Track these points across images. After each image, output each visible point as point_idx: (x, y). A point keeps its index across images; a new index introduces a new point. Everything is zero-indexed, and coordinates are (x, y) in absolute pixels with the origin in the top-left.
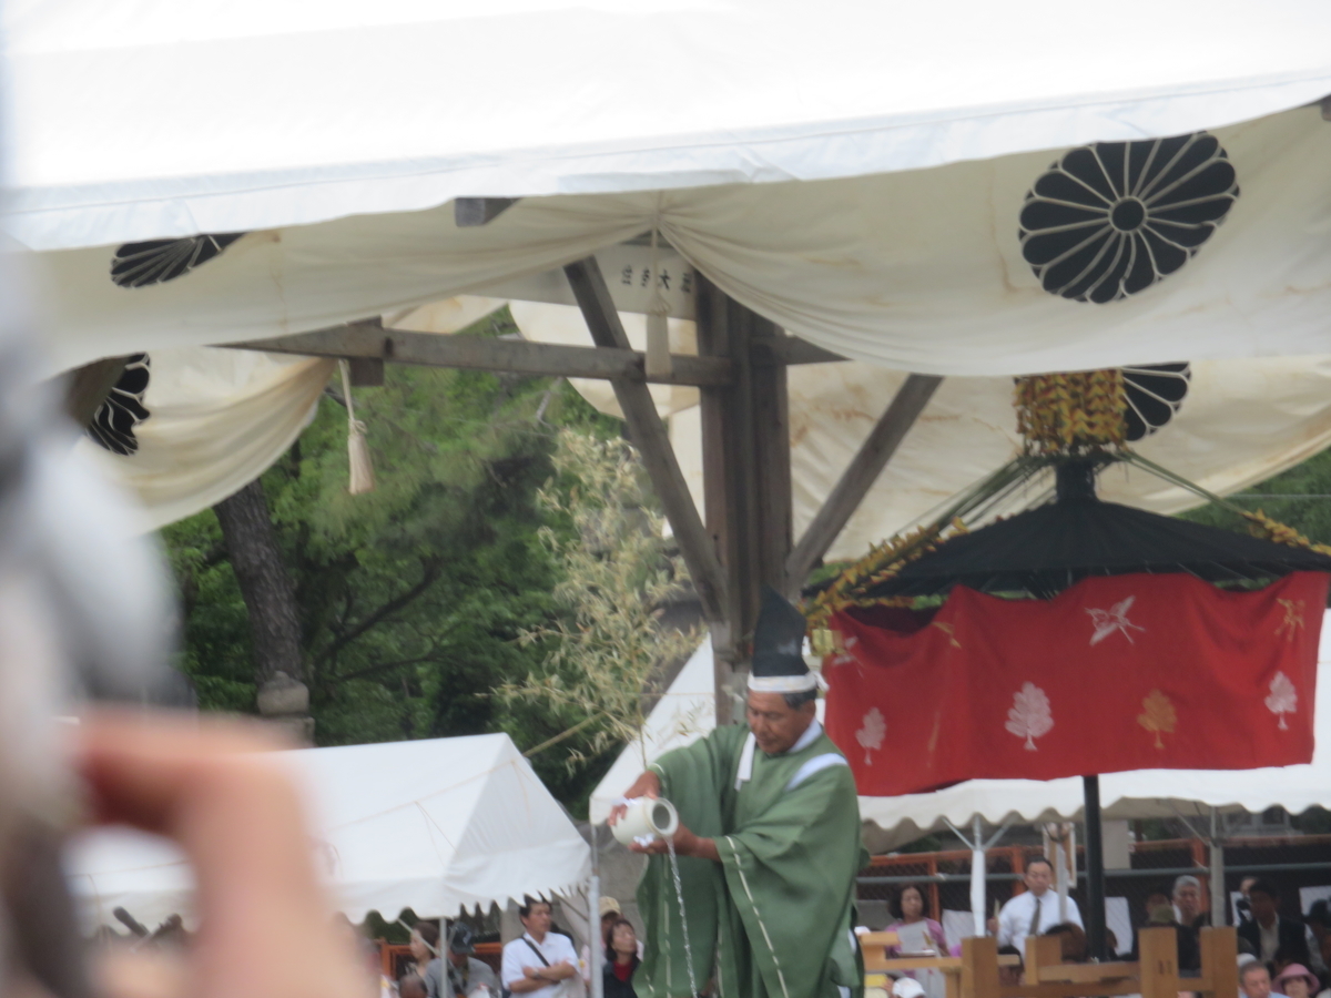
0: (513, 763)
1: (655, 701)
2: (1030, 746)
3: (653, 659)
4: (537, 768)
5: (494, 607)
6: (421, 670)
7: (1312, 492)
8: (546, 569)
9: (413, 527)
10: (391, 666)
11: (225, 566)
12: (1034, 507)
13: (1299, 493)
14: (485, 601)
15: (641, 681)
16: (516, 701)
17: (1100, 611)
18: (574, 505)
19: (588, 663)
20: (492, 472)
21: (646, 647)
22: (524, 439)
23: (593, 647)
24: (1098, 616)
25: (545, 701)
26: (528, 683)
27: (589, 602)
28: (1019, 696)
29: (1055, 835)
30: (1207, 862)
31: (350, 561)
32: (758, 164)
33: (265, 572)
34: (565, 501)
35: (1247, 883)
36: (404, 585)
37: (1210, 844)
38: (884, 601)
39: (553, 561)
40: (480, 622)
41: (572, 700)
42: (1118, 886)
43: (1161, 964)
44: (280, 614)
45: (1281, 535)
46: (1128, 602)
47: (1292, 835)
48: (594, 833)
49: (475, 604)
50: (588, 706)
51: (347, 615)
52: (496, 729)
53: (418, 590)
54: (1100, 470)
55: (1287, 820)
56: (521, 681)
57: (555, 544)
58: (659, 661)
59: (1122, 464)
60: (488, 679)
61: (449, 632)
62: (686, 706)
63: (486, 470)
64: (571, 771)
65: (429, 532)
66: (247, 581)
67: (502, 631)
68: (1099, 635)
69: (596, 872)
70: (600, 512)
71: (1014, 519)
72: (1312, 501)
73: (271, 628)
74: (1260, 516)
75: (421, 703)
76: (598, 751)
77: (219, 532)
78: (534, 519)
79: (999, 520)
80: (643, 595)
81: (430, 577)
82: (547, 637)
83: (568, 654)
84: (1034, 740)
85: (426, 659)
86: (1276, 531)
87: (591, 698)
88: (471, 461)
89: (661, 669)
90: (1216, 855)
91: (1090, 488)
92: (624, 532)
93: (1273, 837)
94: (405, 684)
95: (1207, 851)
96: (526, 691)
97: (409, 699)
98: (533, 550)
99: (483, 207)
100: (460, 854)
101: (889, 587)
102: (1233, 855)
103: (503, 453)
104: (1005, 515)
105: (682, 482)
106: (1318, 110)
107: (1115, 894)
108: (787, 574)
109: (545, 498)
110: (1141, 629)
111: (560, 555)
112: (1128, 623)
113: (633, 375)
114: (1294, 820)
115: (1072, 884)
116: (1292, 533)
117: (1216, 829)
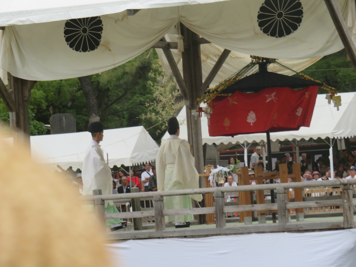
0: (144, 131)
2: (252, 124)
3: (175, 109)
4: (150, 134)
5: (140, 99)
6: (125, 112)
7: (316, 69)
8: (151, 90)
9: (121, 82)
10: (118, 112)
11: (81, 91)
12: (254, 73)
13: (313, 69)
14: (138, 97)
16: (145, 119)
17: (269, 95)
18: (157, 76)
20: (138, 69)
21: (173, 106)
22: (145, 62)
24: (268, 96)
25: (151, 118)
26: (148, 115)
27: (159, 96)
28: (249, 114)
29: (262, 145)
30: (295, 150)
31: (108, 90)
33: (90, 92)
36: (120, 94)
37: (296, 146)
38: (222, 95)
39: (152, 88)
40: (137, 102)
41: (157, 118)
42: (275, 156)
43: (284, 171)
44: (93, 101)
45: (308, 78)
46: (274, 93)
47: (314, 144)
49: (135, 98)
50: (160, 119)
51: (108, 101)
52: (141, 125)
53: (123, 95)
54: (268, 65)
55: (313, 141)
56: (146, 114)
57: (152, 84)
59: (273, 64)
60: (139, 114)
61: (130, 104)
63: (137, 69)
64: (157, 134)
65: (125, 82)
66: (86, 94)
67: (142, 104)
68: (267, 101)
70: (163, 78)
71: (250, 76)
72: (317, 71)
73: (91, 104)
74: (303, 75)
75: (125, 120)
77: (80, 84)
78: (147, 79)
79: (247, 76)
80: (172, 95)
81: (126, 93)
82: (152, 104)
84: (253, 123)
85: (125, 110)
86: (307, 78)
87: (161, 117)
88: (133, 67)
89: (176, 111)
90: (297, 148)
91: (266, 69)
92: (168, 82)
93: (310, 144)
94: (121, 116)
95: (295, 147)
97: (122, 119)
98: (148, 86)
99: (133, 11)
100: (133, 152)
101: (223, 91)
102: (301, 148)
103: (140, 65)
104: (248, 75)
105: (178, 70)
108: (201, 89)
109: (151, 74)
110: (277, 99)
111: (153, 86)
112: (274, 98)
113: (167, 47)
114: (315, 141)
115: (267, 155)
116: (310, 78)
117: (297, 142)
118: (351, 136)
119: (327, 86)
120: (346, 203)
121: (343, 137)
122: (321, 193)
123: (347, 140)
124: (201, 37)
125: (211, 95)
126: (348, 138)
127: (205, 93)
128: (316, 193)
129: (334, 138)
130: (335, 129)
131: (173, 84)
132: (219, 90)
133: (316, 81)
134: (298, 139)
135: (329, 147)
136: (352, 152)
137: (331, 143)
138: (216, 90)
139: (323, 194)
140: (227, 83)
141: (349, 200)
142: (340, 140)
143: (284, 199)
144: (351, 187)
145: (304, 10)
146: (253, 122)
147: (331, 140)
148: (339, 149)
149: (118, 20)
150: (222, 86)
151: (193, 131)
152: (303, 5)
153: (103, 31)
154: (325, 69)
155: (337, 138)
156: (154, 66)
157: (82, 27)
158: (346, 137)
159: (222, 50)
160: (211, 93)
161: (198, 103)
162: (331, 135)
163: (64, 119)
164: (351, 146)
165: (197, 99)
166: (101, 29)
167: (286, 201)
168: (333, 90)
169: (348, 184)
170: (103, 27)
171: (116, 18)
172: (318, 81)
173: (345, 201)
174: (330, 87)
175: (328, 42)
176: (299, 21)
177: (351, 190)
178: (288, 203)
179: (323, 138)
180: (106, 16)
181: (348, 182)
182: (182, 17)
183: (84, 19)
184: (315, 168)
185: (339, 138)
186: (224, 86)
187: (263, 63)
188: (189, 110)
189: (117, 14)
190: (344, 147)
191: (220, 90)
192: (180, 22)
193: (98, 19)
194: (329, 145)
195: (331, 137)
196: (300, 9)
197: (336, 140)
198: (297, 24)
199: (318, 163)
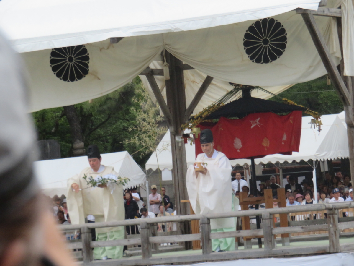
0: (128, 156)
1: (158, 143)
2: (238, 151)
3: (158, 134)
4: (134, 158)
5: (123, 124)
6: (108, 137)
7: (298, 91)
9: (105, 107)
10: (102, 137)
11: (65, 117)
12: (238, 99)
13: (296, 92)
14: (121, 123)
15: (155, 138)
16: (129, 144)
18: (140, 101)
19: (143, 136)
20: (121, 95)
21: (156, 131)
22: (128, 87)
23: (144, 132)
24: (252, 122)
25: (135, 144)
26: (131, 140)
27: (143, 123)
28: (235, 141)
29: (246, 168)
30: (279, 172)
31: (91, 115)
32: (175, 28)
33: (74, 118)
34: (138, 100)
35: (288, 176)
36: (103, 120)
37: (279, 169)
38: (206, 121)
39: (135, 115)
40: (120, 127)
41: (141, 143)
42: (259, 178)
43: (269, 197)
44: (77, 127)
45: (291, 103)
46: (259, 119)
47: (297, 166)
48: (147, 172)
49: (119, 123)
50: (144, 145)
51: (92, 125)
52: (125, 150)
53: (106, 120)
54: (252, 91)
55: (296, 163)
56: (129, 140)
58: (159, 134)
59: (256, 89)
60: (122, 140)
61: (114, 129)
62: (165, 144)
63: (120, 94)
64: (141, 158)
65: (108, 108)
66: (70, 120)
67: (125, 129)
68: (252, 127)
69: (147, 180)
70: (146, 103)
71: (233, 102)
72: (298, 93)
73: (75, 130)
74: (286, 99)
75: (108, 145)
76: (147, 154)
78: (131, 105)
79: (230, 102)
80: (155, 120)
81: (109, 117)
82: (135, 129)
83: (139, 135)
85: (109, 136)
86: (290, 103)
87: (145, 143)
88: (117, 92)
89: (159, 136)
90: (281, 171)
91: (250, 94)
92: (151, 107)
93: (293, 166)
94: (105, 140)
95: (279, 170)
96: (131, 142)
97: (106, 144)
98: (131, 112)
99: (116, 39)
101: (207, 117)
102: (284, 170)
103: (123, 91)
104: (232, 101)
105: (162, 96)
107: (258, 180)
108: (185, 115)
109: (134, 100)
110: (262, 124)
112: (259, 123)
113: (150, 74)
114: (298, 163)
115: (250, 178)
116: (293, 103)
117: (281, 165)
118: (334, 158)
119: (310, 110)
120: (331, 227)
121: (326, 160)
122: (305, 215)
123: (330, 162)
124: (184, 63)
125: (195, 121)
126: (331, 159)
127: (190, 120)
128: (300, 216)
129: (317, 160)
130: (318, 151)
131: (156, 109)
132: (203, 116)
133: (299, 106)
134: (282, 162)
135: (313, 169)
136: (335, 174)
137: (314, 165)
138: (200, 116)
139: (307, 216)
140: (211, 109)
141: (335, 225)
142: (323, 162)
143: (270, 225)
144: (336, 211)
145: (288, 36)
146: (239, 148)
147: (314, 163)
148: (322, 171)
149: (103, 48)
150: (206, 113)
151: (178, 157)
152: (287, 32)
153: (90, 61)
154: (307, 91)
155: (321, 160)
156: (137, 91)
157: (67, 56)
158: (329, 159)
159: (205, 76)
160: (195, 120)
161: (182, 129)
162: (314, 157)
163: (48, 145)
164: (334, 168)
165: (181, 126)
166: (87, 58)
167: (272, 227)
168: (316, 114)
169: (334, 209)
170: (90, 56)
171: (100, 46)
172: (302, 106)
173: (331, 226)
174: (313, 112)
175: (310, 67)
176: (284, 47)
177: (336, 214)
178: (274, 228)
179: (306, 160)
180: (90, 45)
181: (333, 207)
182: (166, 44)
183: (69, 48)
184: (298, 190)
185: (322, 160)
186: (208, 112)
187: (247, 89)
188: (173, 136)
189: (101, 43)
190: (326, 169)
191: (204, 116)
192: (165, 49)
193: (83, 48)
194: (312, 167)
195: (314, 159)
196: (284, 35)
197: (319, 162)
198: (282, 50)
199: (302, 185)
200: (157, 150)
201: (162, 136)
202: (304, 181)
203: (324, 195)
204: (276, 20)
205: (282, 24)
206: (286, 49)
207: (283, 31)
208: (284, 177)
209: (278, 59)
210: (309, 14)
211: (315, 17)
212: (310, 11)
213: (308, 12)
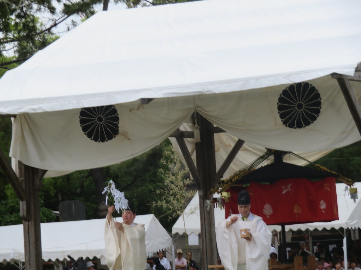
0: (155, 220)
1: (186, 207)
4: (160, 221)
6: (134, 200)
8: (161, 178)
9: (132, 169)
11: (91, 178)
12: (269, 164)
14: (147, 186)
15: (183, 202)
16: (156, 206)
17: (284, 187)
18: (169, 163)
19: (171, 198)
21: (184, 195)
22: (157, 149)
23: (172, 195)
25: (162, 206)
27: (171, 185)
28: (265, 206)
29: (275, 234)
30: (308, 239)
31: (117, 176)
32: (207, 90)
33: (100, 179)
34: (167, 162)
35: (318, 244)
38: (237, 185)
39: (163, 176)
41: (168, 206)
42: (289, 245)
43: (299, 264)
45: (324, 169)
46: (290, 185)
47: (327, 233)
48: (173, 235)
50: (171, 208)
52: (151, 213)
53: (133, 182)
54: (284, 155)
55: (326, 230)
56: (157, 202)
57: (163, 172)
58: (187, 197)
59: (289, 154)
60: (149, 201)
61: (140, 192)
62: (193, 207)
63: (148, 156)
64: (169, 221)
65: (135, 170)
66: (96, 181)
68: (284, 192)
69: (174, 244)
70: (175, 165)
71: (265, 166)
72: (330, 160)
74: (319, 165)
76: (174, 217)
78: (158, 167)
80: (184, 184)
81: (136, 179)
82: (162, 192)
83: (166, 197)
84: (269, 216)
85: (135, 198)
86: (322, 169)
87: (172, 206)
89: (187, 199)
90: (310, 238)
91: (282, 160)
92: (180, 170)
93: (323, 234)
95: (308, 237)
96: (158, 204)
98: (158, 174)
99: (147, 100)
101: (238, 182)
102: (314, 238)
103: (151, 152)
104: (263, 166)
105: (191, 159)
106: (330, 76)
107: (288, 247)
108: (215, 179)
109: (163, 162)
110: (293, 190)
111: (165, 174)
112: (290, 189)
113: (180, 136)
114: (328, 231)
115: (279, 245)
116: (326, 169)
117: (310, 232)
119: (343, 177)
121: (357, 228)
124: (215, 126)
125: (225, 185)
127: (219, 184)
129: (348, 228)
130: (349, 219)
131: (185, 172)
132: (233, 180)
133: (332, 172)
134: (311, 229)
135: (343, 238)
137: (345, 233)
138: (230, 180)
140: (242, 174)
142: (354, 231)
145: (322, 101)
146: (269, 214)
147: (345, 231)
148: (353, 239)
149: (133, 109)
150: (236, 177)
151: (206, 222)
152: (321, 96)
153: (120, 121)
156: (166, 153)
157: (96, 116)
158: (360, 228)
159: (237, 139)
160: (225, 184)
161: (212, 193)
162: (345, 225)
163: (73, 206)
165: (210, 189)
166: (117, 119)
168: (350, 182)
170: (119, 117)
171: (131, 107)
172: (335, 173)
174: (346, 179)
175: (344, 133)
176: (318, 112)
179: (337, 228)
180: (120, 105)
182: (198, 107)
183: (98, 108)
184: (328, 259)
185: (353, 228)
186: (239, 176)
187: (279, 155)
188: (202, 200)
189: (132, 103)
190: (357, 238)
191: (235, 180)
192: (196, 111)
193: (112, 108)
194: (343, 235)
195: (345, 227)
196: (319, 100)
197: (350, 230)
198: (316, 115)
199: (332, 254)
200: (184, 214)
201: (190, 199)
202: (334, 249)
203: (354, 264)
204: (311, 85)
205: (317, 88)
206: (320, 115)
207: (318, 96)
208: (314, 244)
209: (312, 125)
210: (345, 80)
211: (351, 82)
212: (346, 76)
213: (344, 77)
